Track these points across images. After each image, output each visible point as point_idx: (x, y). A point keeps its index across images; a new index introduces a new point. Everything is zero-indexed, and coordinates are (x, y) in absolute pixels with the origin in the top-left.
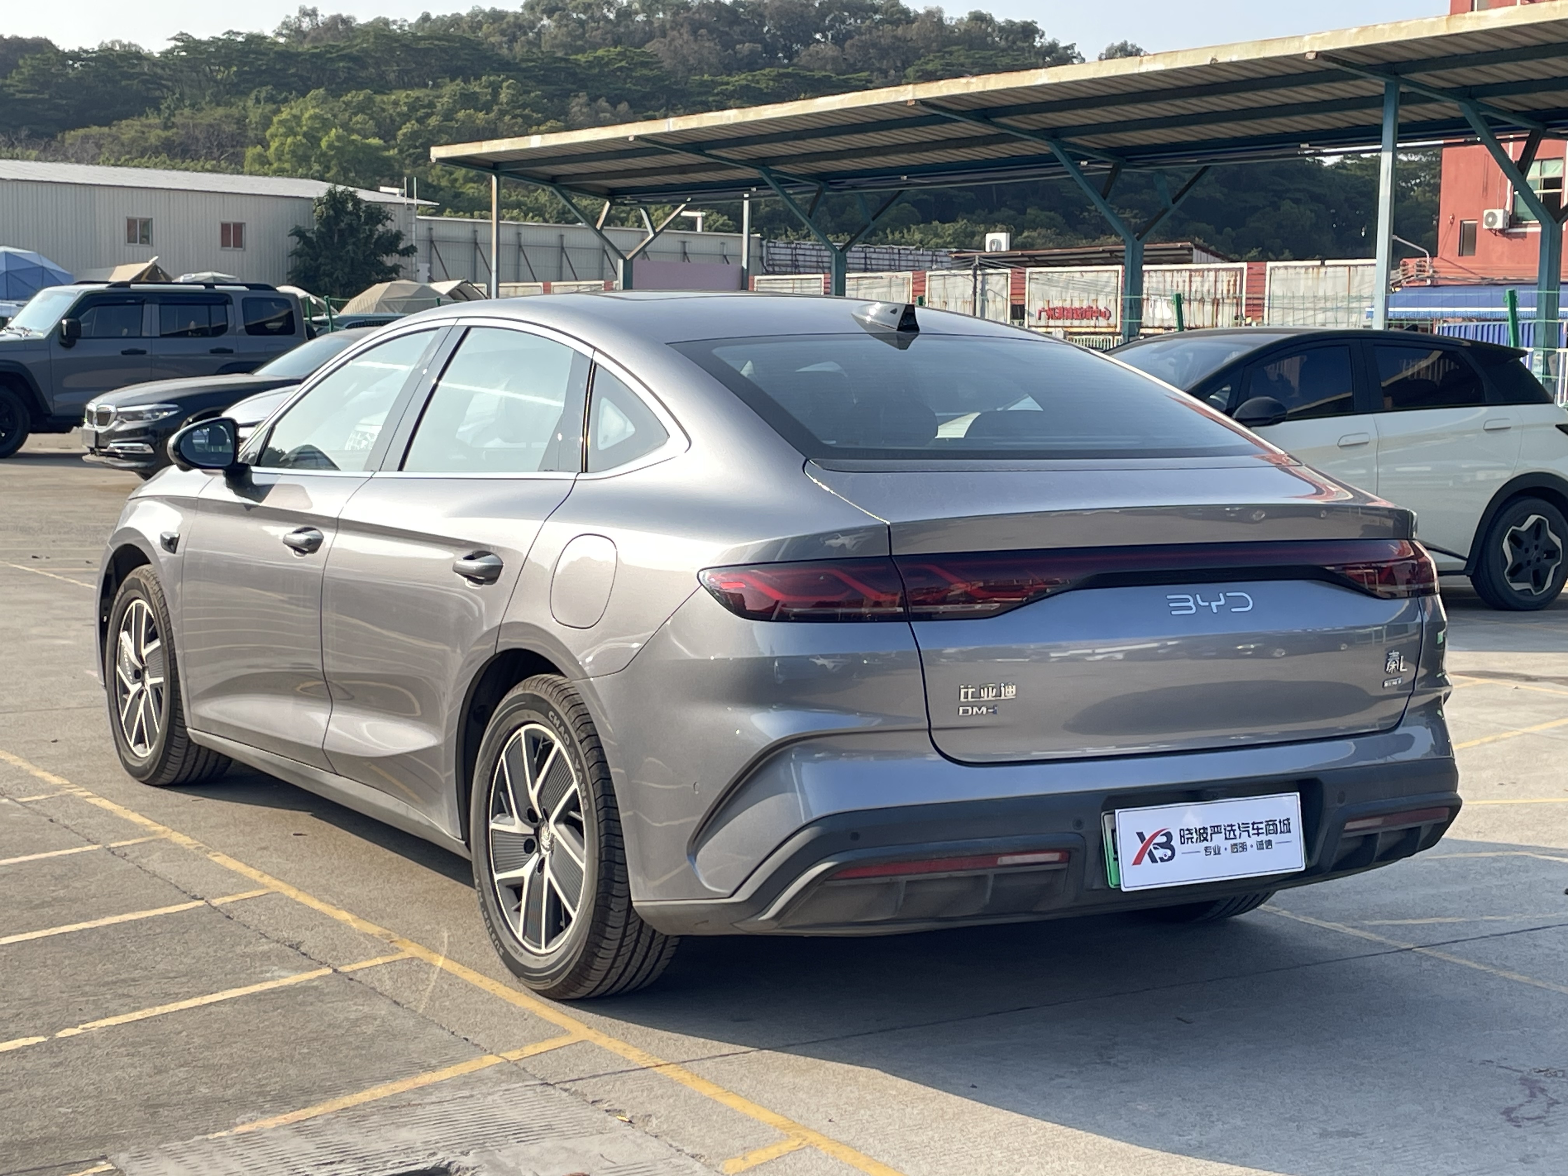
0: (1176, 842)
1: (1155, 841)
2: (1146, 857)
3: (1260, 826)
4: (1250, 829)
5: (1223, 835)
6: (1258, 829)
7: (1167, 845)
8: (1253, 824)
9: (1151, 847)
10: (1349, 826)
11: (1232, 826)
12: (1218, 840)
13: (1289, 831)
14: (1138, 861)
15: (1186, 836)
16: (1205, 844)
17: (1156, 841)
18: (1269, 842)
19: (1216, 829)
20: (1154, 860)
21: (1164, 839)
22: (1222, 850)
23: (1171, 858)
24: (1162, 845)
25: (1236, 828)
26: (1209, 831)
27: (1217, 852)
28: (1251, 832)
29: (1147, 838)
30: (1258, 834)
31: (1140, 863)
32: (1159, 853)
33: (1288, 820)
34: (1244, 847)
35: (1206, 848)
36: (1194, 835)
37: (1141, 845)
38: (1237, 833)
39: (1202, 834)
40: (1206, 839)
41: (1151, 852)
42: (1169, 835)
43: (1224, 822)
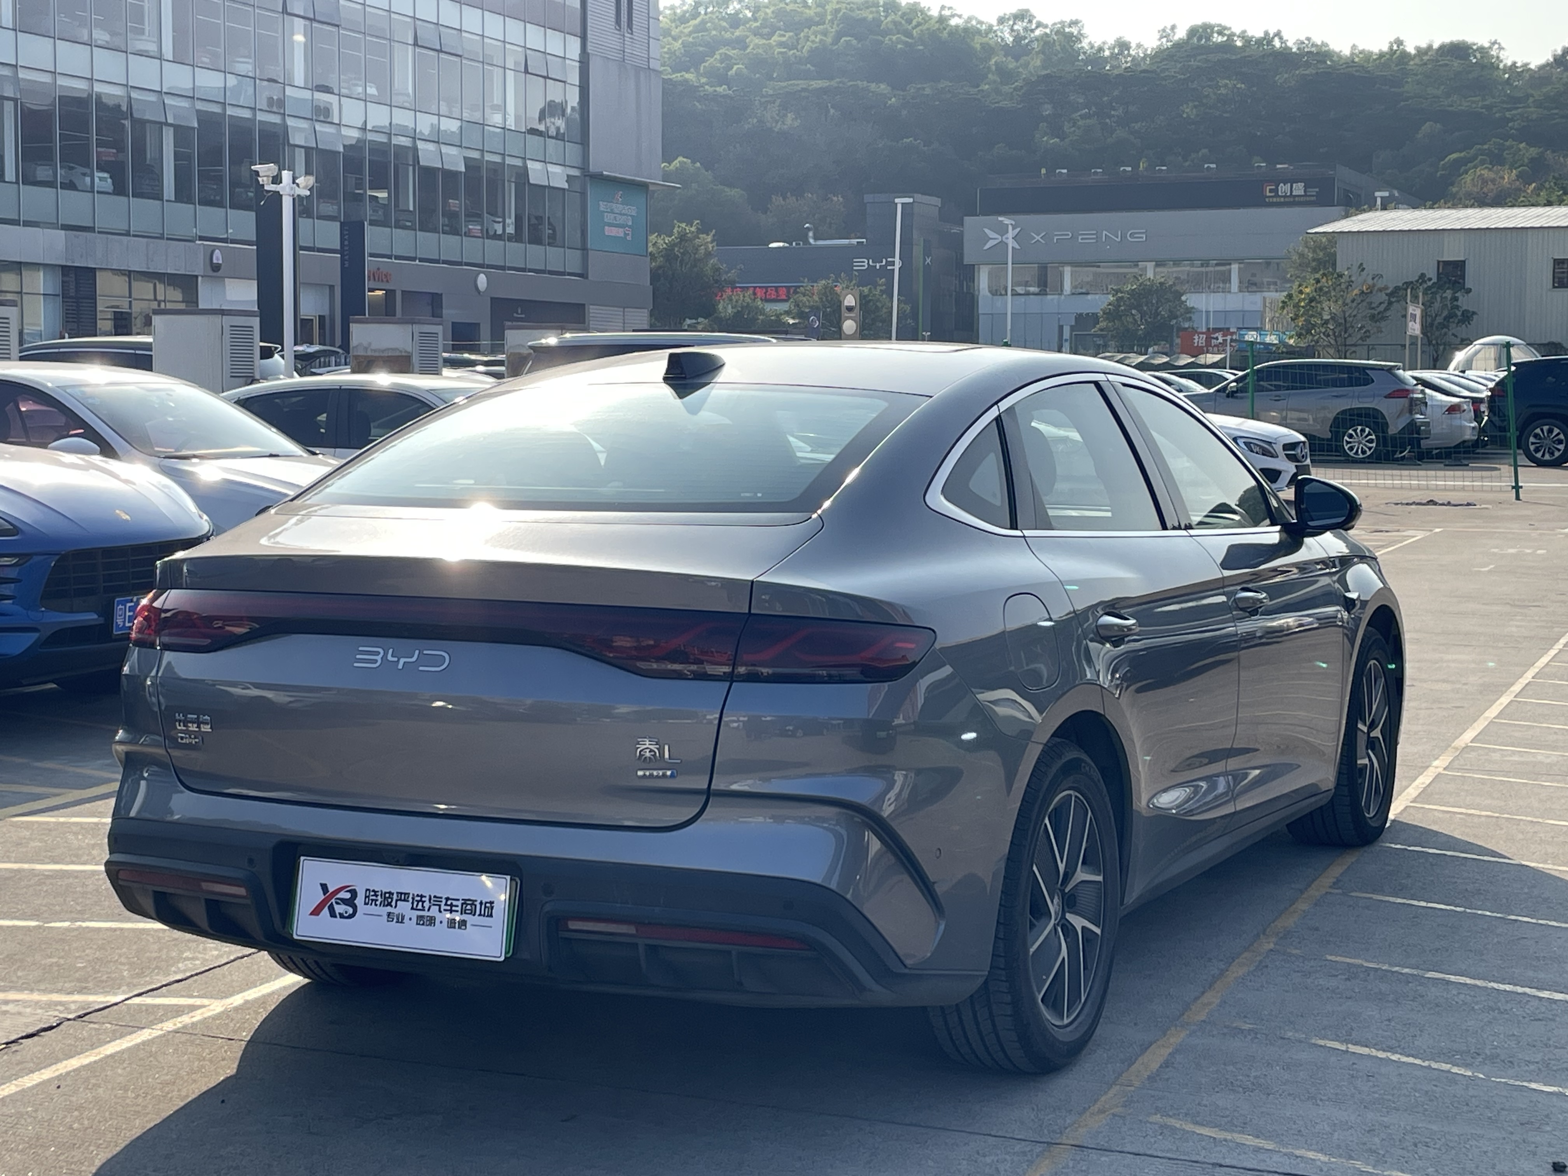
0: (359, 901)
1: (338, 896)
2: (326, 911)
3: (455, 903)
4: (443, 904)
5: (409, 905)
6: (451, 905)
7: (350, 902)
8: (447, 899)
9: (333, 901)
10: (573, 925)
11: (422, 896)
12: (404, 908)
13: (491, 916)
14: (316, 912)
15: (372, 897)
16: (389, 909)
17: (340, 896)
18: (463, 923)
19: (403, 897)
20: (333, 914)
21: (348, 896)
22: (406, 920)
23: (351, 916)
24: (344, 901)
25: (427, 899)
26: (395, 897)
27: (401, 919)
28: (443, 907)
29: (331, 890)
30: (451, 911)
31: (318, 914)
32: (339, 909)
33: (492, 903)
34: (431, 921)
35: (389, 914)
36: (379, 897)
37: (323, 897)
38: (426, 905)
39: (387, 899)
40: (390, 904)
41: (331, 905)
42: (354, 893)
43: (413, 890)
